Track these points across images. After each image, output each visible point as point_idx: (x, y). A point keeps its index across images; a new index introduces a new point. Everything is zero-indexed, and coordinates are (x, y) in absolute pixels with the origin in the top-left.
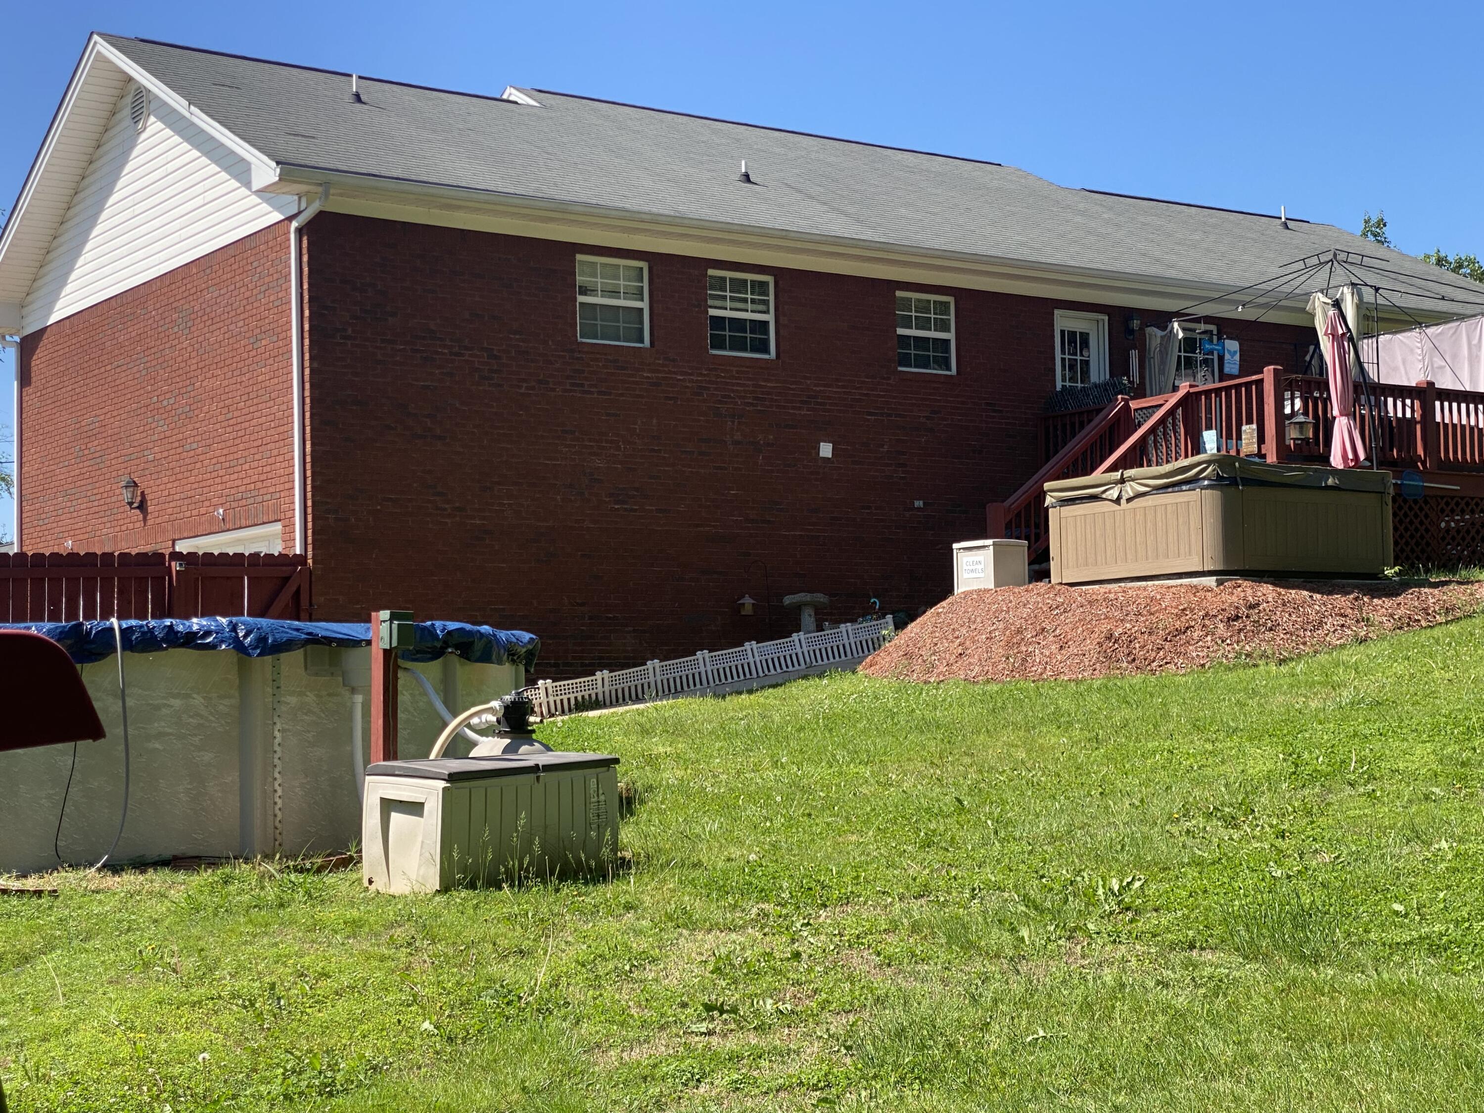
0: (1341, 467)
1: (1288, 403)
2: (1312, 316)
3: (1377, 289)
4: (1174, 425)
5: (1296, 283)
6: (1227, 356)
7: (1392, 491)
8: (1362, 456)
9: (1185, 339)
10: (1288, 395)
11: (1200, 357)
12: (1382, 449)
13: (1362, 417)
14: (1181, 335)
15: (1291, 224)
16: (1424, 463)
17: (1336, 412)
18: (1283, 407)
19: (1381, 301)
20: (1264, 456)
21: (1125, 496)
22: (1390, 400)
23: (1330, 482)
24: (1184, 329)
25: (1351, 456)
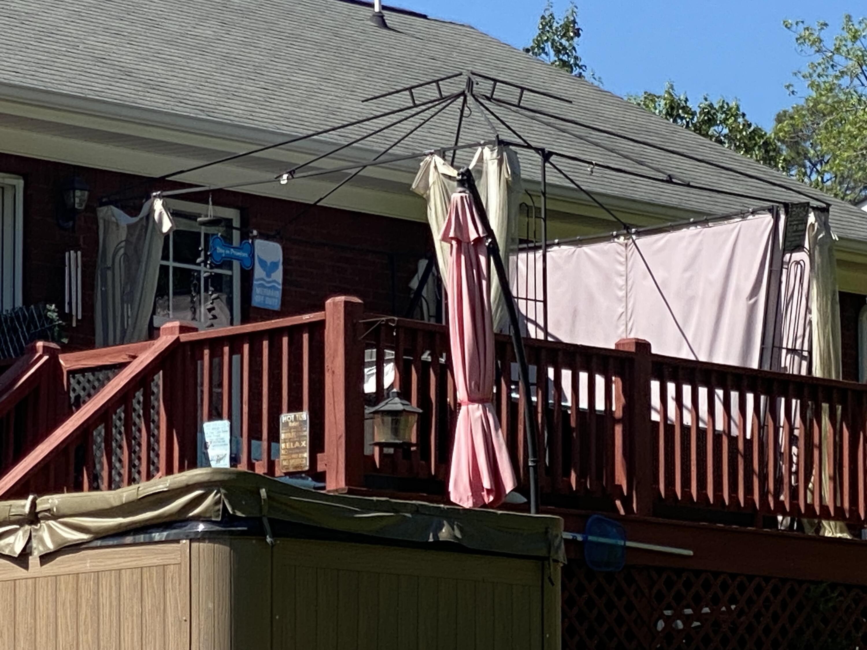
0: (468, 504)
1: (370, 372)
2: (424, 201)
3: (546, 156)
4: (147, 406)
5: (395, 134)
6: (259, 272)
7: (561, 555)
8: (509, 485)
9: (176, 233)
10: (370, 355)
11: (205, 272)
12: (549, 471)
13: (513, 405)
14: (167, 225)
15: (390, 18)
16: (627, 502)
17: (462, 395)
18: (361, 379)
19: (553, 178)
20: (321, 477)
21: (37, 551)
22: (566, 375)
23: (445, 533)
24: (175, 214)
25: (487, 484)
